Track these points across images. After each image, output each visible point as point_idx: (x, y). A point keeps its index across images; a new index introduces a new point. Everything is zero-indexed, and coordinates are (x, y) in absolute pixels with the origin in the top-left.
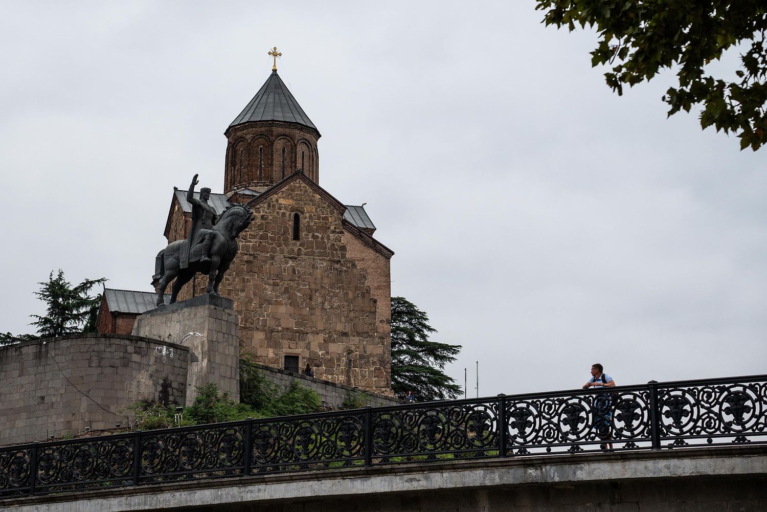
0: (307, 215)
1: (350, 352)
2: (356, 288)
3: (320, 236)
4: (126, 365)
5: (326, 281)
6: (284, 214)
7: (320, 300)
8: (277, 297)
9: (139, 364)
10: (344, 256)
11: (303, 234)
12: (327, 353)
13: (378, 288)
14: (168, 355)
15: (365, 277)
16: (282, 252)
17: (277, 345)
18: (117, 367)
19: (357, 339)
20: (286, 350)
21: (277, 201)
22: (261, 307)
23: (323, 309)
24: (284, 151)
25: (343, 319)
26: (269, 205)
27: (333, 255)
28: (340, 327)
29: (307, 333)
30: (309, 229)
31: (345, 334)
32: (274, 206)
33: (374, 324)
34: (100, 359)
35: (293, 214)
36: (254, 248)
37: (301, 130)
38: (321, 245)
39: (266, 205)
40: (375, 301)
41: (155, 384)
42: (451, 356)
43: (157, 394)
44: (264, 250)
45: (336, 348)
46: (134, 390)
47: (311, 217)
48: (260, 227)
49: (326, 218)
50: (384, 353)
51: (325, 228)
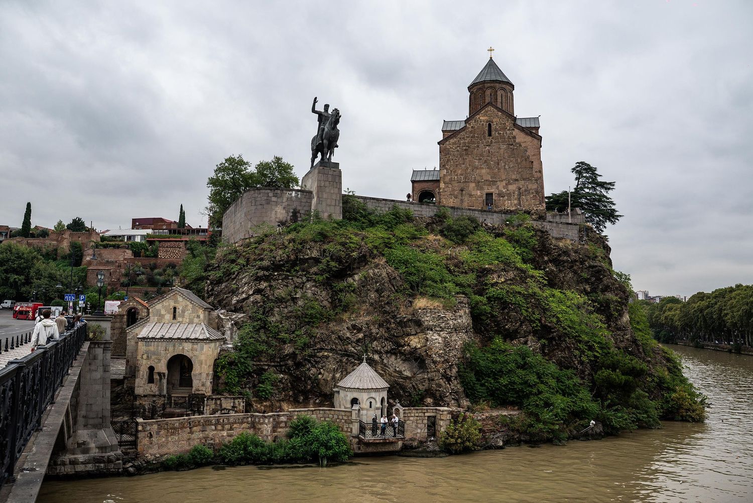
0: (495, 123)
1: (520, 189)
2: (522, 157)
3: (502, 133)
4: (268, 204)
5: (506, 154)
6: (483, 124)
7: (503, 164)
8: (481, 165)
9: (277, 202)
10: (515, 141)
11: (493, 133)
12: (508, 190)
13: (534, 155)
14: (296, 197)
15: (526, 151)
16: (483, 143)
17: (481, 189)
18: (263, 205)
19: (523, 182)
20: (486, 191)
21: (479, 118)
22: (473, 171)
23: (505, 169)
24: (491, 95)
25: (515, 172)
26: (475, 121)
27: (509, 141)
28: (514, 177)
29: (497, 181)
30: (496, 130)
31: (517, 180)
32: (478, 121)
33: (532, 174)
34: (256, 201)
35: (487, 124)
36: (468, 143)
37: (500, 83)
38: (503, 137)
39: (474, 121)
40: (532, 162)
41: (287, 212)
42: (612, 187)
43: (289, 218)
44: (474, 143)
45: (512, 187)
46: (273, 216)
47: (497, 124)
48: (471, 132)
49: (505, 124)
50: (538, 187)
51: (504, 129)
